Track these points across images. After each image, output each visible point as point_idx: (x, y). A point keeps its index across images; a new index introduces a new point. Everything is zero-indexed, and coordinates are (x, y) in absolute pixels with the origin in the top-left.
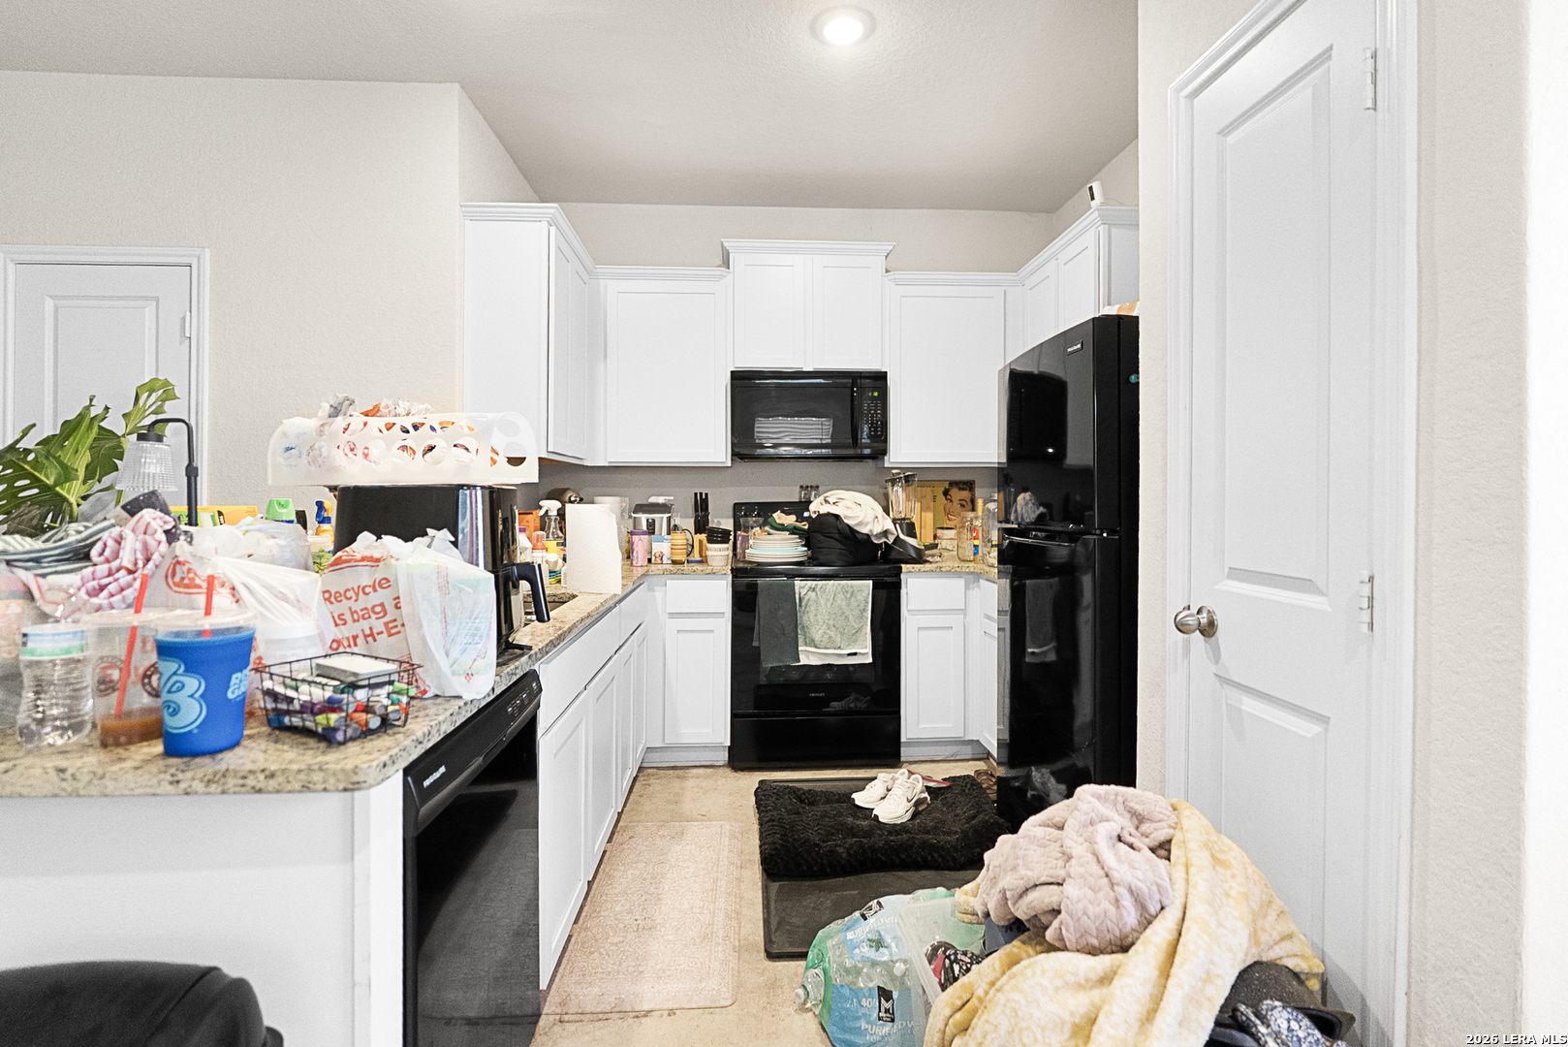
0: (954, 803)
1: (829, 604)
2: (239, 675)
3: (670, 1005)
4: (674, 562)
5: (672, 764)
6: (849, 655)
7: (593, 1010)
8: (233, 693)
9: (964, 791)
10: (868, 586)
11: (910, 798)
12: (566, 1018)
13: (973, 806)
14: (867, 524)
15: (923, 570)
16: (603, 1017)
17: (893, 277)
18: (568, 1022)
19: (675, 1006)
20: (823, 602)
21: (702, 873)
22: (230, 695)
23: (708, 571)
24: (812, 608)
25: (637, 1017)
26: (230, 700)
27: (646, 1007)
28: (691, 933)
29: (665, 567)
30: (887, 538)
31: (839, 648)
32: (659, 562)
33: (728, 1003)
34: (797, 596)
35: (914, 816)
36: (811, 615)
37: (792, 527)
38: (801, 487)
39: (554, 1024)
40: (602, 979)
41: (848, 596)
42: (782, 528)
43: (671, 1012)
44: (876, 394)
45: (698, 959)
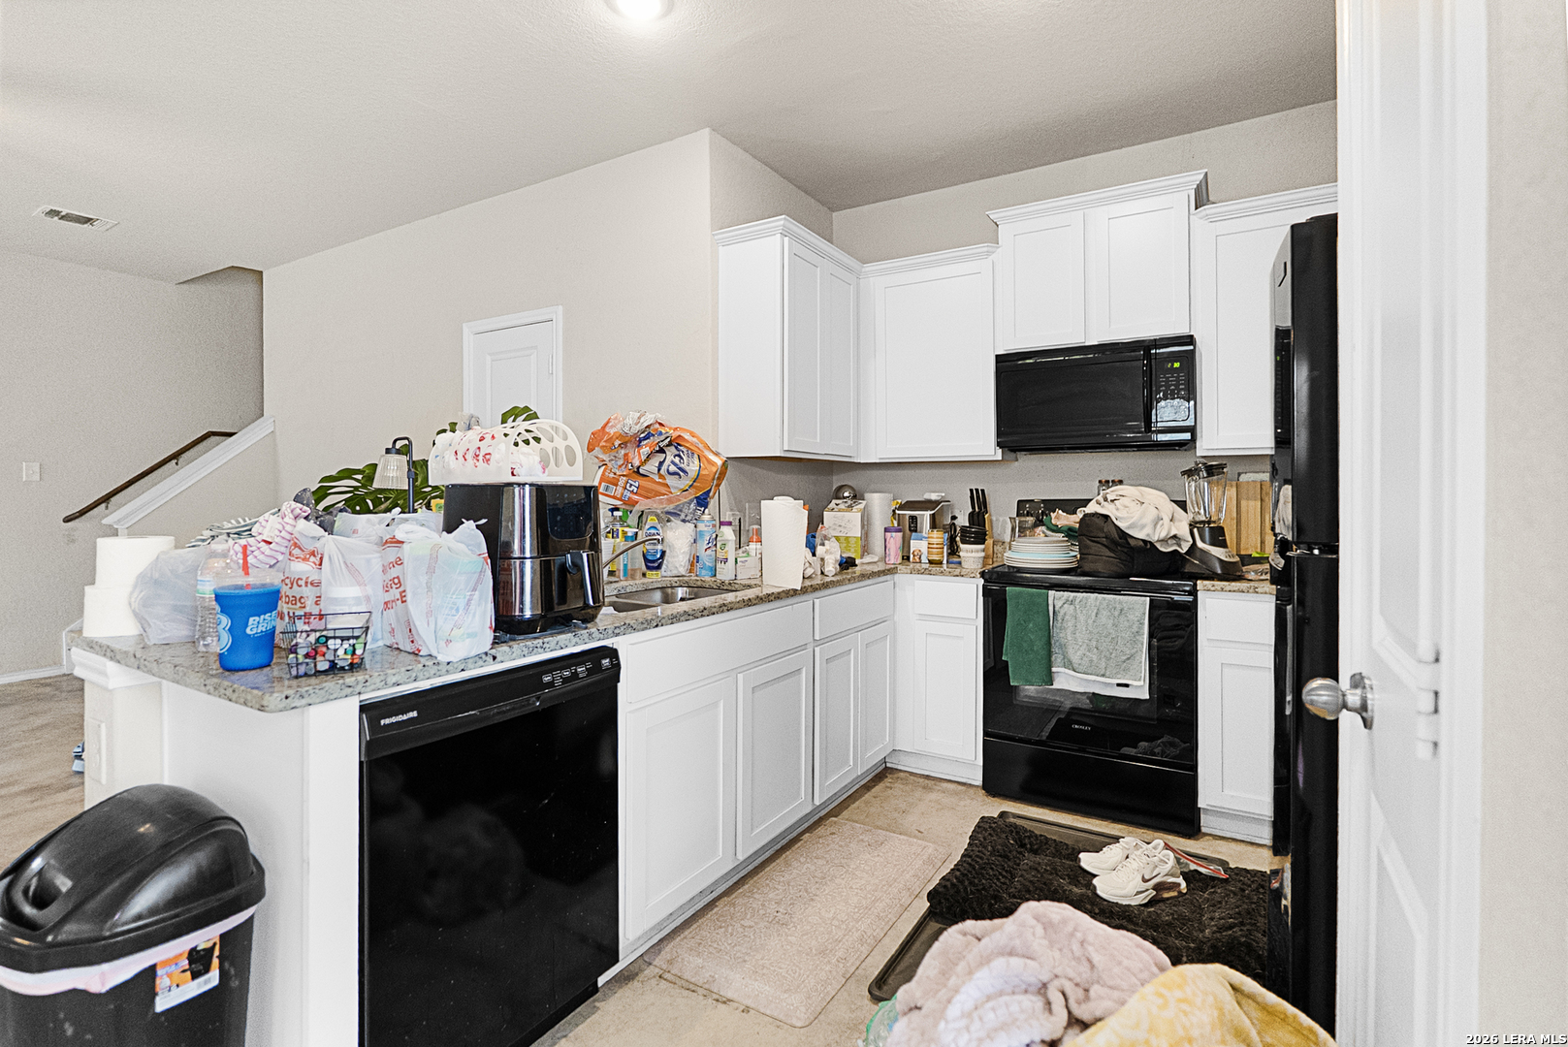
0: (1220, 902)
1: (1090, 622)
2: (257, 618)
3: (749, 1002)
4: (931, 562)
5: (926, 773)
6: (1119, 685)
7: (689, 978)
8: (251, 630)
9: (1243, 890)
10: (1144, 603)
11: (1147, 877)
12: (666, 976)
13: (1239, 913)
14: (1143, 527)
15: (1228, 588)
16: (691, 988)
17: (1204, 213)
18: (665, 980)
19: (752, 1005)
20: (1082, 618)
21: (869, 888)
22: (248, 631)
23: (955, 573)
24: (1070, 624)
25: (717, 1000)
26: (250, 635)
27: (730, 995)
28: (814, 942)
29: (924, 566)
30: (1180, 546)
31: (1103, 675)
32: (918, 560)
33: (799, 1024)
34: (1051, 609)
35: (1151, 903)
36: (1069, 632)
37: (1066, 529)
38: (1100, 482)
39: (654, 977)
40: (711, 953)
41: (1117, 613)
42: (1056, 530)
43: (746, 1010)
44: (1177, 365)
45: (800, 969)
